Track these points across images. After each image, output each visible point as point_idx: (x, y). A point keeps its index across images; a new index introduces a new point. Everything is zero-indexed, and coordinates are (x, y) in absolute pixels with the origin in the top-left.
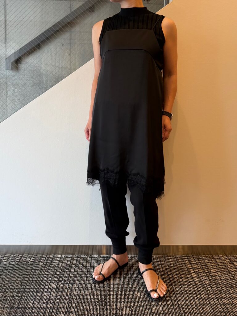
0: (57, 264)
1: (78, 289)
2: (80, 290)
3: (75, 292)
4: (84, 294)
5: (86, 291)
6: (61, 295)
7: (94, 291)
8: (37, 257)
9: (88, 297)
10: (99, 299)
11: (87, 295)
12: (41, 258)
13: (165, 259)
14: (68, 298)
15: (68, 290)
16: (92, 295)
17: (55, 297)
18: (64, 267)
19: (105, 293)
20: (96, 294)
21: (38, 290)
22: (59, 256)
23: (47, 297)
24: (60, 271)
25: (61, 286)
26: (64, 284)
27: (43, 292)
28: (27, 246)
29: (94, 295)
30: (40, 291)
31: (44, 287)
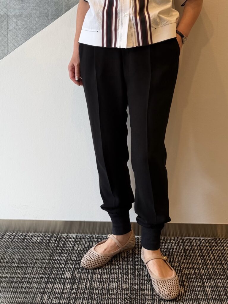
0: (72, 246)
1: (100, 280)
2: (102, 282)
3: (96, 285)
4: (108, 288)
5: (111, 284)
6: (78, 288)
7: (121, 283)
8: (47, 237)
9: (114, 292)
10: (129, 294)
11: (113, 289)
12: (51, 238)
13: (217, 243)
14: (87, 291)
15: (86, 281)
16: (119, 289)
17: (71, 290)
18: (80, 250)
19: (137, 287)
20: (125, 288)
21: (48, 280)
22: (75, 235)
23: (59, 289)
24: (76, 256)
25: (78, 276)
26: (81, 273)
27: (55, 283)
28: (33, 221)
29: (122, 289)
30: (51, 282)
31: (56, 277)
